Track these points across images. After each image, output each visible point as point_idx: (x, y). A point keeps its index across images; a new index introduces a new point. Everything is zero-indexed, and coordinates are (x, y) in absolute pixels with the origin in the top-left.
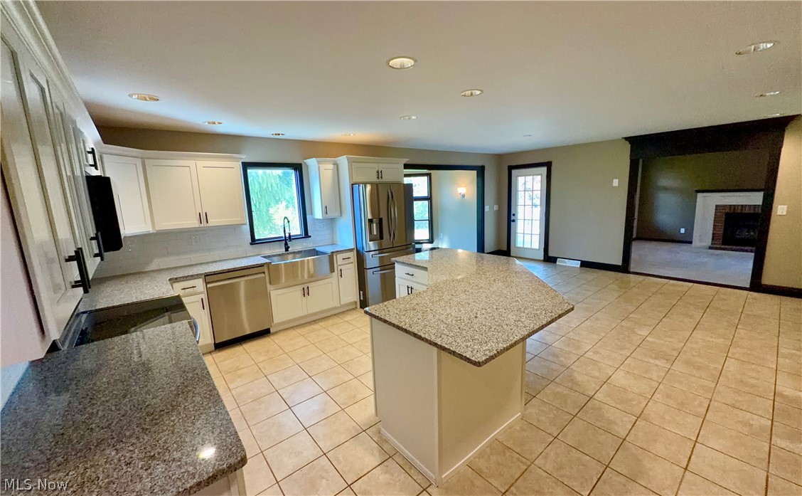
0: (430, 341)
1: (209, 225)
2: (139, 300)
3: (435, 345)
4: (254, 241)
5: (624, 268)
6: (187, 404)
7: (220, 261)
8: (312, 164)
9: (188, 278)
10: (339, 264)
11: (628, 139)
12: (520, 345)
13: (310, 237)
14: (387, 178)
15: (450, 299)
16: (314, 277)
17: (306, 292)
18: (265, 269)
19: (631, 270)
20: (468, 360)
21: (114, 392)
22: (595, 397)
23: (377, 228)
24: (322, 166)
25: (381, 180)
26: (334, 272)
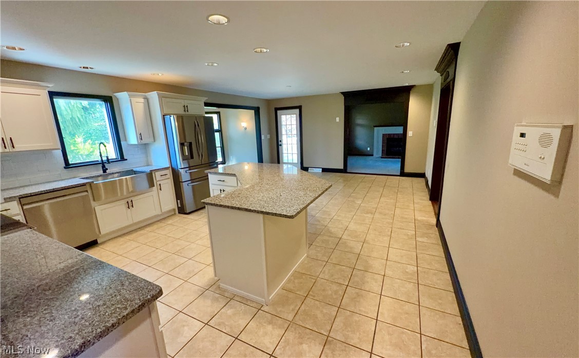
0: (258, 211)
1: (16, 149)
3: (262, 212)
4: (68, 165)
5: (344, 171)
7: (32, 185)
8: (123, 97)
10: (157, 180)
11: (343, 93)
12: (304, 212)
13: (126, 160)
14: (193, 111)
16: (136, 192)
17: (130, 205)
18: (88, 188)
19: (348, 171)
20: (286, 216)
23: (188, 150)
24: (134, 100)
25: (187, 113)
26: (154, 186)
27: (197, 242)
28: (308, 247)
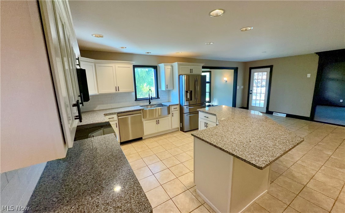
0: (230, 153)
1: (120, 92)
2: (93, 122)
3: (233, 155)
4: (136, 99)
5: (311, 118)
6: (119, 176)
7: (123, 107)
8: (162, 66)
9: (111, 114)
10: (172, 110)
11: (318, 53)
13: (159, 98)
15: (233, 131)
16: (161, 116)
17: (158, 122)
18: (142, 111)
19: (315, 120)
21: (88, 166)
22: (308, 185)
23: (189, 95)
24: (167, 67)
25: (191, 73)
26: (170, 114)
27: (187, 152)
28: (269, 183)
